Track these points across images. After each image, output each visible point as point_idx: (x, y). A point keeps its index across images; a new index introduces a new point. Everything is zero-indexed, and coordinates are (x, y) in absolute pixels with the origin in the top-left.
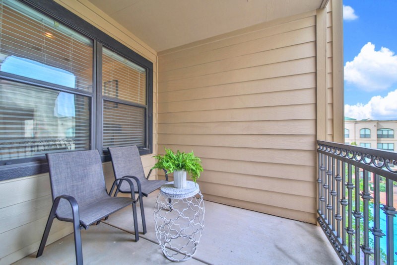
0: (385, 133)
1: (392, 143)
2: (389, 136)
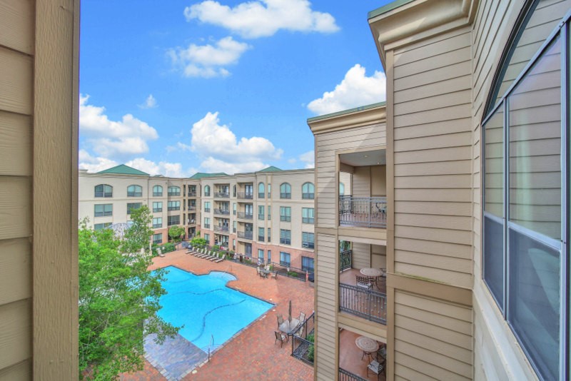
0: (174, 191)
1: (179, 201)
2: (176, 194)
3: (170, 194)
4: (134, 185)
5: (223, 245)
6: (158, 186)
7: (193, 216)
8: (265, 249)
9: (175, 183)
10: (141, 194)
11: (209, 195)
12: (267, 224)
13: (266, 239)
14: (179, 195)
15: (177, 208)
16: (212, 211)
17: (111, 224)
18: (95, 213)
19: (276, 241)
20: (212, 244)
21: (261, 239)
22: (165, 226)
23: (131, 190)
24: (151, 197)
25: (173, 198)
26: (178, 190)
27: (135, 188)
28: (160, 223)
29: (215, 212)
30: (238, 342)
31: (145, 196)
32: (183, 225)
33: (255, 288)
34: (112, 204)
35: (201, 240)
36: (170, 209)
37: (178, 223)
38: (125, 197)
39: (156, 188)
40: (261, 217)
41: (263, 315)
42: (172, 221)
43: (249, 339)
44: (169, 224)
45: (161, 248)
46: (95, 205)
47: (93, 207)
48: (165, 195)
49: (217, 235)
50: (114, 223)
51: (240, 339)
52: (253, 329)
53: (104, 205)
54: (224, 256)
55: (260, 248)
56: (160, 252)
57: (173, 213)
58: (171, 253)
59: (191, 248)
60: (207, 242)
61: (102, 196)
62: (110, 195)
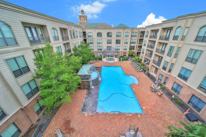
0: (134, 34)
1: (136, 40)
2: (135, 36)
3: (132, 36)
4: (119, 32)
5: (147, 64)
6: (127, 32)
7: (140, 47)
8: (164, 76)
9: (135, 31)
10: (120, 36)
11: (147, 37)
12: (172, 60)
13: (167, 70)
14: (136, 37)
15: (134, 43)
16: (146, 45)
17: (111, 47)
18: (107, 42)
19: (175, 74)
20: (143, 62)
21: (164, 68)
22: (128, 50)
23: (118, 34)
24: (124, 37)
25: (134, 38)
26: (136, 34)
27: (119, 33)
28: (126, 48)
29: (148, 46)
30: (108, 118)
31: (122, 37)
32: (135, 51)
33: (141, 94)
34: (111, 40)
35: (138, 59)
36: (131, 43)
37: (134, 49)
38: (115, 37)
39: (126, 33)
40: (169, 54)
41: (130, 114)
42: (132, 48)
43: (112, 120)
44: (130, 49)
45: (122, 58)
46: (107, 40)
47: (106, 41)
48: (130, 37)
49: (146, 58)
50: (112, 47)
51: (109, 116)
52: (119, 117)
53: (109, 40)
54: (142, 69)
55: (162, 73)
56: (121, 60)
57: (132, 45)
58: (125, 61)
59: (132, 61)
60: (141, 60)
61: (109, 37)
62: (111, 36)
